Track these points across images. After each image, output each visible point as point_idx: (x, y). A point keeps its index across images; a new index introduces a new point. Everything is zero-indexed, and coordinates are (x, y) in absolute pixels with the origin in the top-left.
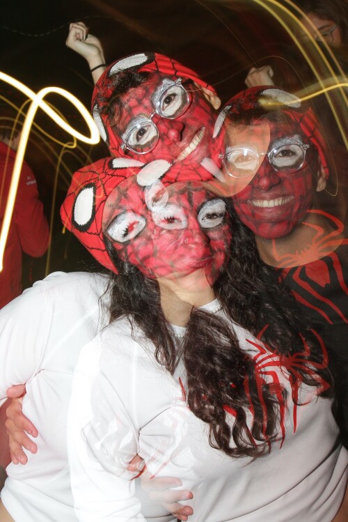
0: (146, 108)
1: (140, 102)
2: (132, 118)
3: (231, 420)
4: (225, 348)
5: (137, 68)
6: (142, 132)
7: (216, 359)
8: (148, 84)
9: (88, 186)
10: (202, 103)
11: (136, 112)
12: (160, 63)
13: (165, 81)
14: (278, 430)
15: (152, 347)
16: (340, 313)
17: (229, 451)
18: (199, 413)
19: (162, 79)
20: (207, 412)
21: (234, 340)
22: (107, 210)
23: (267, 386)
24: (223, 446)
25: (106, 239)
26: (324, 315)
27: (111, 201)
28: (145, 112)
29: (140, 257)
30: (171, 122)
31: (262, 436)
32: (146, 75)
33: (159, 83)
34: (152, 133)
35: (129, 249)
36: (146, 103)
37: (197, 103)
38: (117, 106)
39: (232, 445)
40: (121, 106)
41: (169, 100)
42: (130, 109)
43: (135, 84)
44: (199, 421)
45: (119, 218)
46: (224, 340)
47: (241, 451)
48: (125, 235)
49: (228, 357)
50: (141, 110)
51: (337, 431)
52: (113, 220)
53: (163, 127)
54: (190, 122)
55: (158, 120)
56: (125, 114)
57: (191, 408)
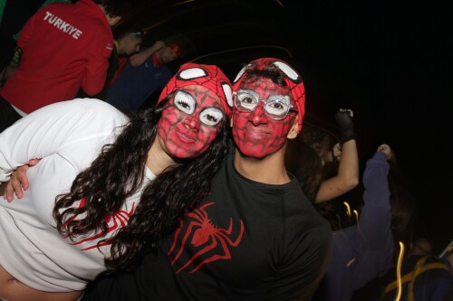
0: (264, 95)
1: (266, 89)
2: (254, 89)
3: (76, 204)
4: (123, 189)
5: (286, 76)
6: (249, 100)
7: (113, 186)
8: (280, 88)
9: (206, 72)
10: (286, 127)
11: (259, 90)
12: (297, 89)
13: (287, 97)
14: (78, 238)
15: (112, 141)
16: (177, 257)
17: (56, 209)
18: (75, 184)
19: (287, 94)
20: (77, 189)
21: (130, 193)
22: (192, 87)
23: (105, 224)
24: (59, 205)
25: (174, 93)
26: (172, 249)
27: (199, 88)
28: (262, 95)
29: (167, 116)
30: (263, 114)
31: (71, 229)
32: (284, 84)
33: (283, 94)
34: (251, 107)
35: (170, 109)
36: (267, 93)
37: (284, 124)
38: (255, 77)
39: (61, 211)
40: (257, 80)
41: (277, 106)
42: (259, 86)
43: (275, 81)
44: (70, 184)
45: (189, 96)
46: (128, 188)
47: (59, 218)
48: (179, 103)
49: (117, 193)
50: (262, 92)
51: (92, 278)
52: (186, 92)
53: (258, 110)
54: (270, 126)
55: (261, 106)
56: (254, 84)
57: (78, 177)
